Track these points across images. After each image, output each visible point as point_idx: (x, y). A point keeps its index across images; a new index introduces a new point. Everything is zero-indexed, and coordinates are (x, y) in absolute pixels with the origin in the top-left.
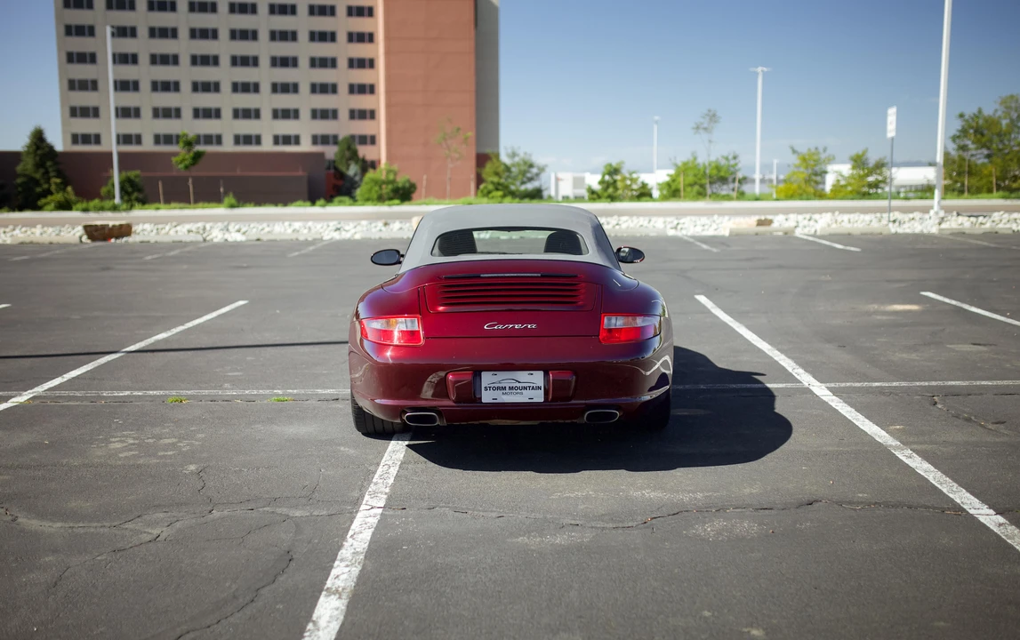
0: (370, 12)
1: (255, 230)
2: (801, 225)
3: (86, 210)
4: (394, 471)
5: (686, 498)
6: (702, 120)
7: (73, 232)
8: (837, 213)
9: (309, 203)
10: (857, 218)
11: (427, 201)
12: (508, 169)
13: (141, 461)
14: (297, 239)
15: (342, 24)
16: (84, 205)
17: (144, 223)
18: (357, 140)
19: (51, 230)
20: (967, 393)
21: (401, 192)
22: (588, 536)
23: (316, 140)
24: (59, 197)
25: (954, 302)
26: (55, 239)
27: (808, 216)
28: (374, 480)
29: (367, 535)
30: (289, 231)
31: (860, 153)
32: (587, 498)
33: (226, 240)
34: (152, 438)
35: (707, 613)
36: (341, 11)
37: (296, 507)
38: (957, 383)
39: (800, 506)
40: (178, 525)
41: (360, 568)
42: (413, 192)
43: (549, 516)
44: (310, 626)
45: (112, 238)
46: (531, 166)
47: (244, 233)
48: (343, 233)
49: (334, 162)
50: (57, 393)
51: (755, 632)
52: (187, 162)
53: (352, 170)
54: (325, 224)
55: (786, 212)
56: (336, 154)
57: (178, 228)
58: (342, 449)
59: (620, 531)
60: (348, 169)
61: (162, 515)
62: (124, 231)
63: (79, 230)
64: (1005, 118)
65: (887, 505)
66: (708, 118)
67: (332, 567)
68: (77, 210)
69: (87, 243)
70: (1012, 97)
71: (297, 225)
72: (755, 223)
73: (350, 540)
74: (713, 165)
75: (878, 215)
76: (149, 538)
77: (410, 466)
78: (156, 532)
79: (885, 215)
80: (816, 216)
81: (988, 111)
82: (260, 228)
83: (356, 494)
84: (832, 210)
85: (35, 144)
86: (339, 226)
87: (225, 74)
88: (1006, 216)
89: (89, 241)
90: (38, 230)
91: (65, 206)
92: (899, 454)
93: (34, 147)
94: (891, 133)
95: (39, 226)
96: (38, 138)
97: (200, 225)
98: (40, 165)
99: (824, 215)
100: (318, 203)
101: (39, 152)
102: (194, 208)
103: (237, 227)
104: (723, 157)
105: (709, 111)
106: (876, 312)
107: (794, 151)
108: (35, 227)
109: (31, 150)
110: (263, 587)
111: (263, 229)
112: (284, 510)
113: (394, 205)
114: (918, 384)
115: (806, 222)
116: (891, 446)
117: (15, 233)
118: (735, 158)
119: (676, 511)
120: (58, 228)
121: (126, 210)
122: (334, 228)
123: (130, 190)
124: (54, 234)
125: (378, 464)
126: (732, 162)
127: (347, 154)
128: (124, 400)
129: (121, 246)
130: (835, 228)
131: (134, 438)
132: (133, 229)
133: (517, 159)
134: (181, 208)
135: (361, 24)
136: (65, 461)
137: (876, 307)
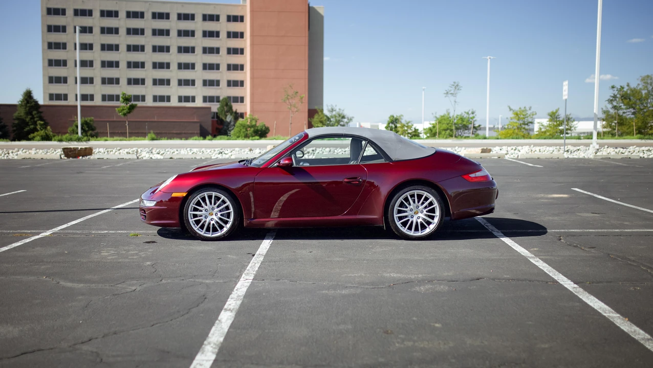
0: (242, 19)
1: (168, 153)
2: (509, 153)
3: (60, 141)
4: (258, 265)
5: (413, 277)
6: (450, 89)
7: (55, 153)
8: (532, 146)
9: (202, 138)
10: (544, 149)
11: (276, 137)
12: (328, 119)
13: (120, 260)
14: (195, 158)
15: (223, 26)
16: (60, 137)
17: (99, 148)
18: (232, 100)
19: (41, 151)
20: (580, 235)
21: (260, 132)
22: (359, 291)
23: (205, 99)
24: (42, 133)
25: (589, 193)
26: (45, 157)
27: (514, 148)
28: (247, 269)
29: (245, 290)
30: (191, 153)
31: (554, 111)
32: (361, 276)
33: (151, 158)
34: (124, 251)
35: (414, 319)
36: (223, 18)
37: (207, 279)
38: (576, 230)
39: (472, 280)
40: (145, 285)
41: (241, 301)
42: (267, 133)
43: (339, 283)
44: (217, 322)
45: (80, 156)
46: (343, 117)
47: (162, 155)
48: (224, 155)
49: (217, 113)
50: (66, 231)
51: (437, 325)
52: (125, 111)
53: (229, 118)
54: (213, 149)
55: (501, 145)
56: (218, 109)
57: (121, 151)
58: (229, 256)
59: (376, 289)
60: (226, 118)
61: (136, 282)
62: (88, 152)
63: (59, 152)
64: (644, 89)
65: (518, 280)
66: (454, 87)
67: (227, 301)
68: (55, 140)
69: (64, 159)
70: (648, 76)
71: (195, 150)
72: (480, 151)
73: (236, 292)
74: (459, 117)
75: (558, 147)
76: (130, 290)
77: (266, 263)
78: (134, 288)
79: (562, 147)
80: (520, 148)
81: (633, 85)
82: (172, 151)
83: (238, 274)
84: (530, 145)
85: (26, 99)
86: (221, 151)
87: (148, 57)
88: (637, 148)
89: (66, 158)
90: (33, 151)
91: (47, 138)
92: (532, 260)
93: (25, 102)
94: (565, 96)
95: (34, 149)
96: (28, 95)
97: (134, 149)
98: (29, 113)
99: (524, 147)
100: (208, 138)
101: (28, 105)
102: (129, 140)
103: (158, 151)
104: (465, 112)
105: (455, 83)
106: (542, 198)
107: (511, 109)
108: (31, 150)
109: (23, 104)
110: (193, 308)
111: (174, 152)
112: (200, 280)
113: (255, 140)
114: (553, 231)
115: (513, 151)
116: (529, 257)
117: (18, 153)
118: (473, 113)
119: (407, 281)
120: (46, 150)
121: (86, 141)
122: (219, 152)
123: (87, 129)
124: (43, 154)
125: (249, 263)
126: (471, 116)
127: (226, 108)
128: (104, 235)
129: (86, 160)
130: (531, 155)
131: (114, 251)
132: (94, 151)
133: (334, 113)
134: (121, 140)
136: (78, 260)
137: (542, 195)
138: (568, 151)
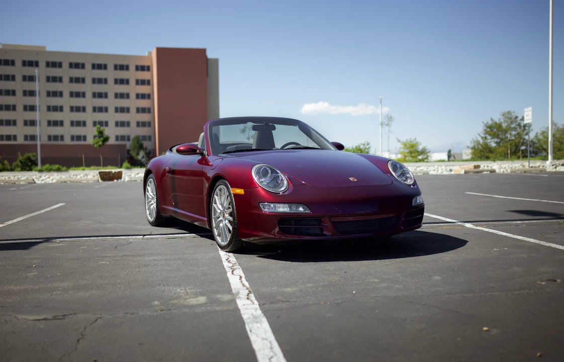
0: (148, 68)
6: (384, 120)
18: (141, 138)
23: (117, 138)
36: (132, 68)
53: (141, 154)
56: (130, 146)
60: (138, 154)
64: (504, 123)
66: (387, 119)
69: (101, 183)
70: (509, 112)
72: (473, 168)
81: (496, 120)
87: (66, 101)
105: (388, 115)
107: (399, 141)
118: (368, 144)
126: (367, 147)
127: (138, 145)
135: (144, 75)
138: (532, 167)
